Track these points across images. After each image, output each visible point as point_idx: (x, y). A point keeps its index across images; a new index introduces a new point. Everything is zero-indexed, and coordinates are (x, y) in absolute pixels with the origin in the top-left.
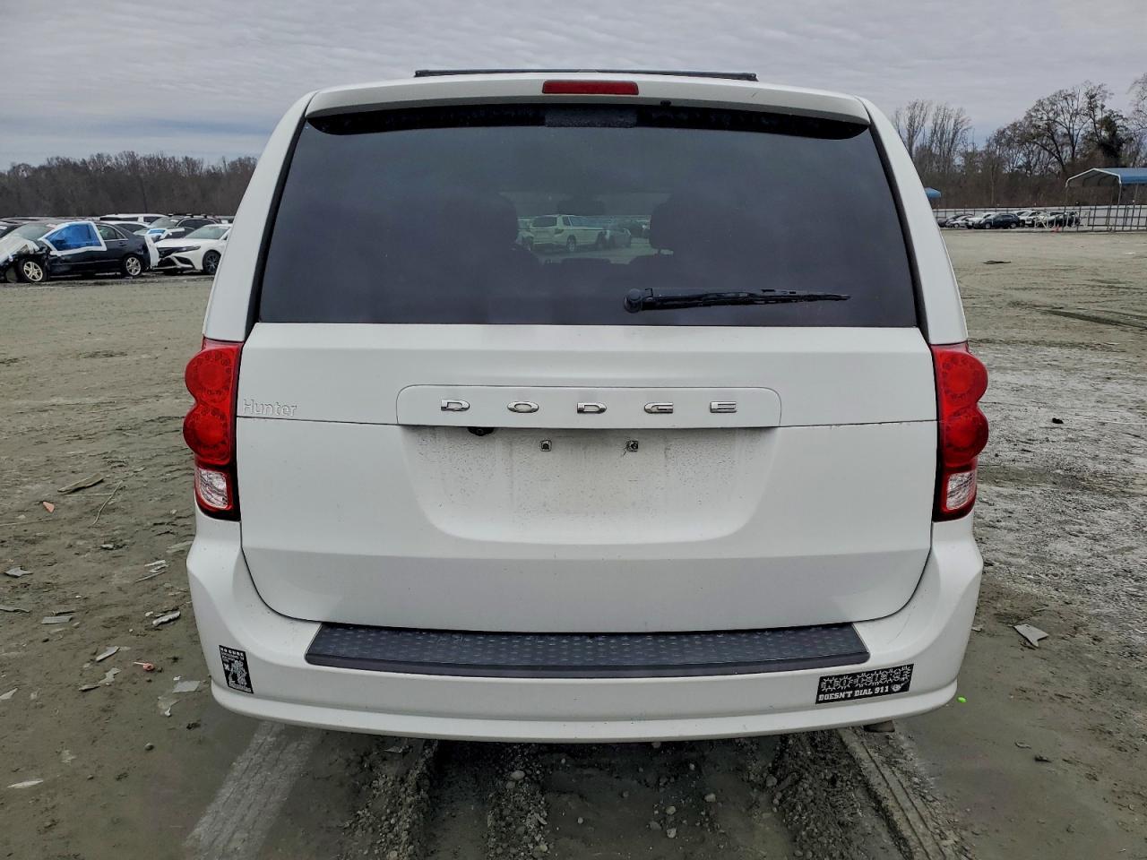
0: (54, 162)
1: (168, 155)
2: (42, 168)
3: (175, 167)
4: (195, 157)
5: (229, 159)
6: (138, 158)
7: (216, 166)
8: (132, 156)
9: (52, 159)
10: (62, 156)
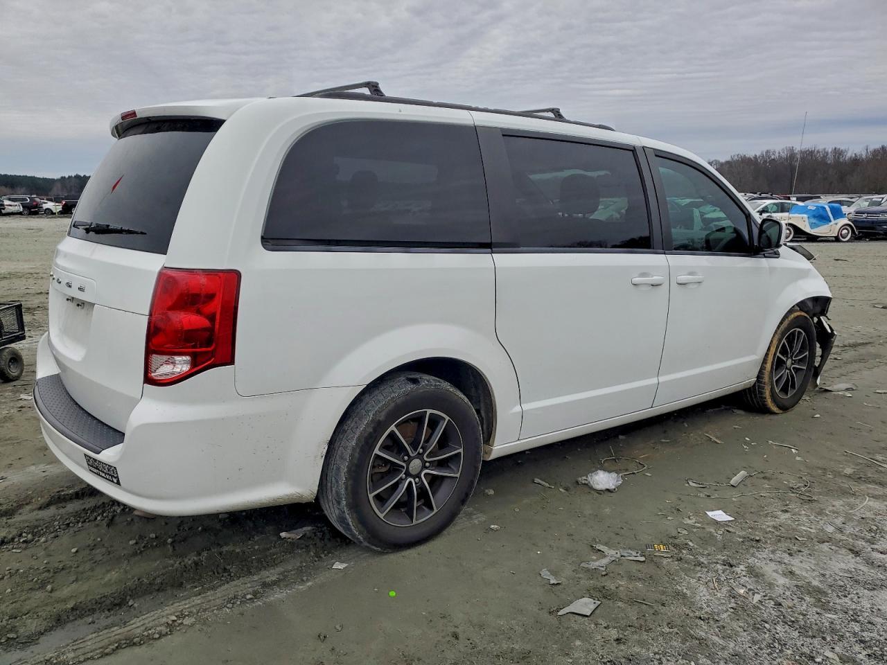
0: (736, 158)
1: (820, 148)
2: (727, 162)
3: (824, 156)
4: (842, 148)
5: (872, 148)
6: (796, 151)
7: (858, 154)
8: (792, 150)
9: (734, 156)
10: (741, 153)
